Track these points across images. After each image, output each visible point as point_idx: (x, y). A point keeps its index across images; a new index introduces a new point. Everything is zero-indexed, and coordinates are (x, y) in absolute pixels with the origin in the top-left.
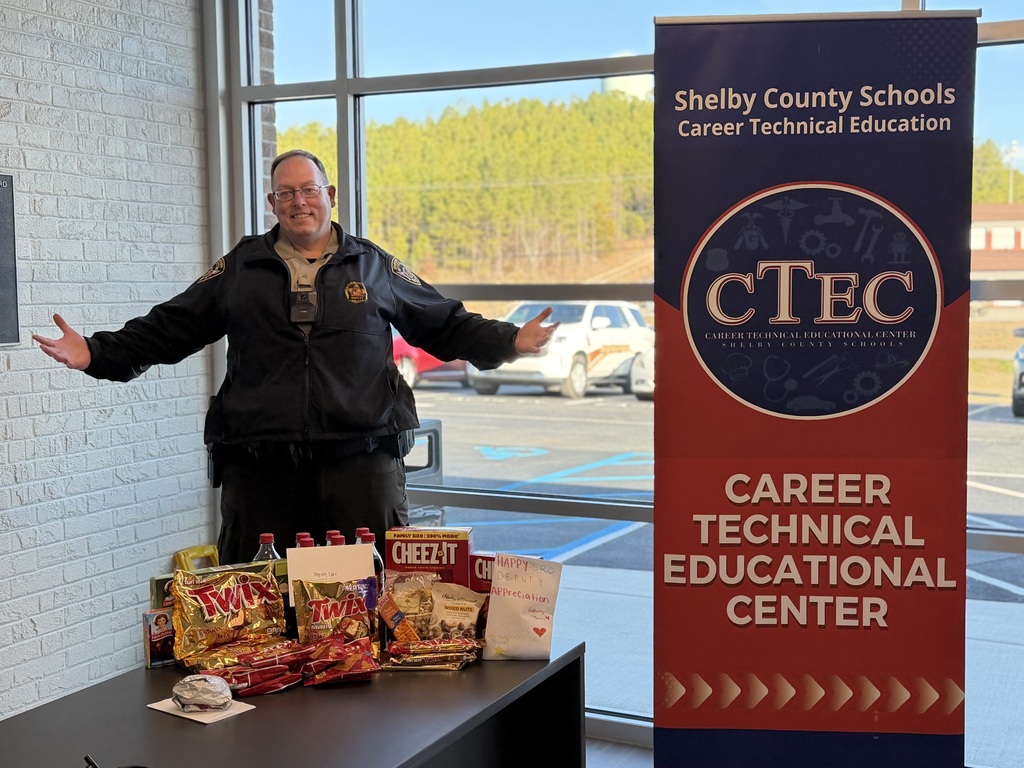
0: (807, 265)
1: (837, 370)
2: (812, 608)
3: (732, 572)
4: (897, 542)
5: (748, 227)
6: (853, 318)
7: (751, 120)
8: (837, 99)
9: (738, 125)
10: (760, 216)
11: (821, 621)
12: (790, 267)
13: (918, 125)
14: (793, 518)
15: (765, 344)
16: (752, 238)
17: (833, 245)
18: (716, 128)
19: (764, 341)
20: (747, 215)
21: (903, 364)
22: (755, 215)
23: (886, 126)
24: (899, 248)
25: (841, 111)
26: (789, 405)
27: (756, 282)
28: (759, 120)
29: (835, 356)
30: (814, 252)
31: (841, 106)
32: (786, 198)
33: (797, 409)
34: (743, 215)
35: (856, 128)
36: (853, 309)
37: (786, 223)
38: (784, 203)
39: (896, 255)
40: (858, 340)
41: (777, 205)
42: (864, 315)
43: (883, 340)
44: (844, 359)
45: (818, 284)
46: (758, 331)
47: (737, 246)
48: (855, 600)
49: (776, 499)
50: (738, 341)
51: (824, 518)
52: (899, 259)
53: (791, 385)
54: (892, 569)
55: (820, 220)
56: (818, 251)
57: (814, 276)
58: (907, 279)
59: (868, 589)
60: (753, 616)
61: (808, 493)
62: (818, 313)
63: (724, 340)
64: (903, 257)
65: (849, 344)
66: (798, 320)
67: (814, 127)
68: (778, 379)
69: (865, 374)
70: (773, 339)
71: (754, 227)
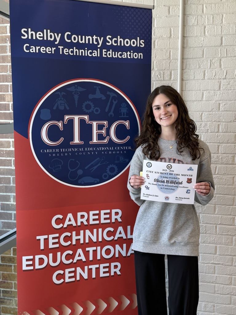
0: (86, 117)
1: (99, 164)
2: (90, 270)
3: (55, 260)
4: (125, 237)
5: (60, 99)
6: (106, 141)
7: (59, 47)
8: (97, 40)
9: (53, 49)
10: (65, 94)
11: (94, 276)
12: (79, 118)
13: (130, 55)
14: (82, 232)
15: (68, 154)
16: (61, 104)
17: (97, 108)
18: (43, 49)
19: (68, 152)
20: (59, 93)
21: (126, 161)
22: (63, 93)
23: (117, 55)
24: (124, 110)
25: (99, 46)
26: (79, 182)
27: (64, 125)
28: (63, 47)
29: (98, 158)
30: (89, 111)
31: (98, 44)
32: (76, 86)
33: (83, 183)
34: (57, 93)
35: (105, 55)
36: (106, 137)
37: (76, 97)
38: (75, 88)
39: (122, 113)
40: (108, 151)
41: (72, 89)
42: (111, 140)
43: (118, 150)
44: (102, 160)
45: (91, 126)
46: (65, 148)
47: (55, 108)
48: (107, 265)
49: (74, 225)
50: (56, 153)
51: (95, 230)
52: (124, 115)
53: (80, 172)
54: (122, 249)
55: (91, 96)
56: (90, 111)
57: (89, 122)
58: (127, 124)
59: (113, 259)
60: (64, 279)
61: (88, 220)
62: (91, 139)
63: (50, 153)
64: (125, 115)
65: (104, 153)
66: (83, 143)
67: (87, 53)
68: (74, 170)
69: (111, 166)
70: (72, 152)
71: (62, 99)
